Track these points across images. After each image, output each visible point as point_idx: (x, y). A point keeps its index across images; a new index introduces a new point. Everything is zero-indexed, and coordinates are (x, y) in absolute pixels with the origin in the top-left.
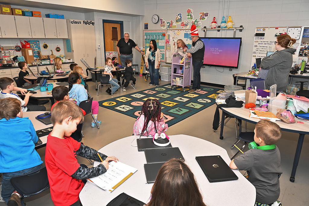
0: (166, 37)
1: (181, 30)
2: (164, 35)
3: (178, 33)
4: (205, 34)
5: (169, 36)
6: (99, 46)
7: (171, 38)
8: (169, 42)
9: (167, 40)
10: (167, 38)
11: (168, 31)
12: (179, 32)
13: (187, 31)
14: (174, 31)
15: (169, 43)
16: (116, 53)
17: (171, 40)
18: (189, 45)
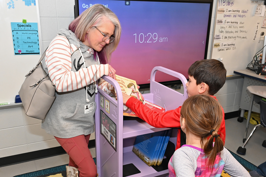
18: (28, 26)
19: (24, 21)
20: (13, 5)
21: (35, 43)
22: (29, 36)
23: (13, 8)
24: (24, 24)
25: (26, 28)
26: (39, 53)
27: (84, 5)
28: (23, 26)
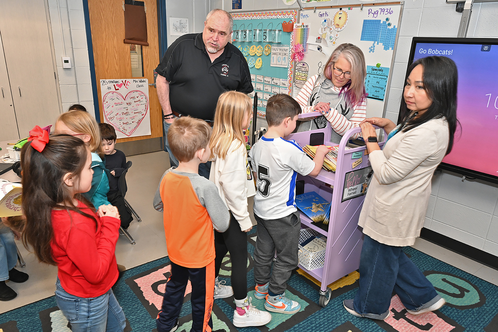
0: (296, 36)
1: (350, 7)
2: (288, 28)
3: (337, 21)
4: (465, 24)
5: (305, 31)
6: (66, 62)
7: (311, 40)
8: (302, 55)
9: (296, 47)
10: (299, 41)
11: (305, 12)
12: (343, 16)
13: (374, 9)
14: (323, 11)
15: (305, 60)
16: (140, 84)
17: (310, 47)
18: (380, 70)
19: (378, 65)
20: (374, 49)
21: (382, 89)
22: (379, 80)
23: (373, 52)
24: (377, 68)
25: (379, 72)
26: (382, 100)
27: (421, 50)
28: (376, 70)
